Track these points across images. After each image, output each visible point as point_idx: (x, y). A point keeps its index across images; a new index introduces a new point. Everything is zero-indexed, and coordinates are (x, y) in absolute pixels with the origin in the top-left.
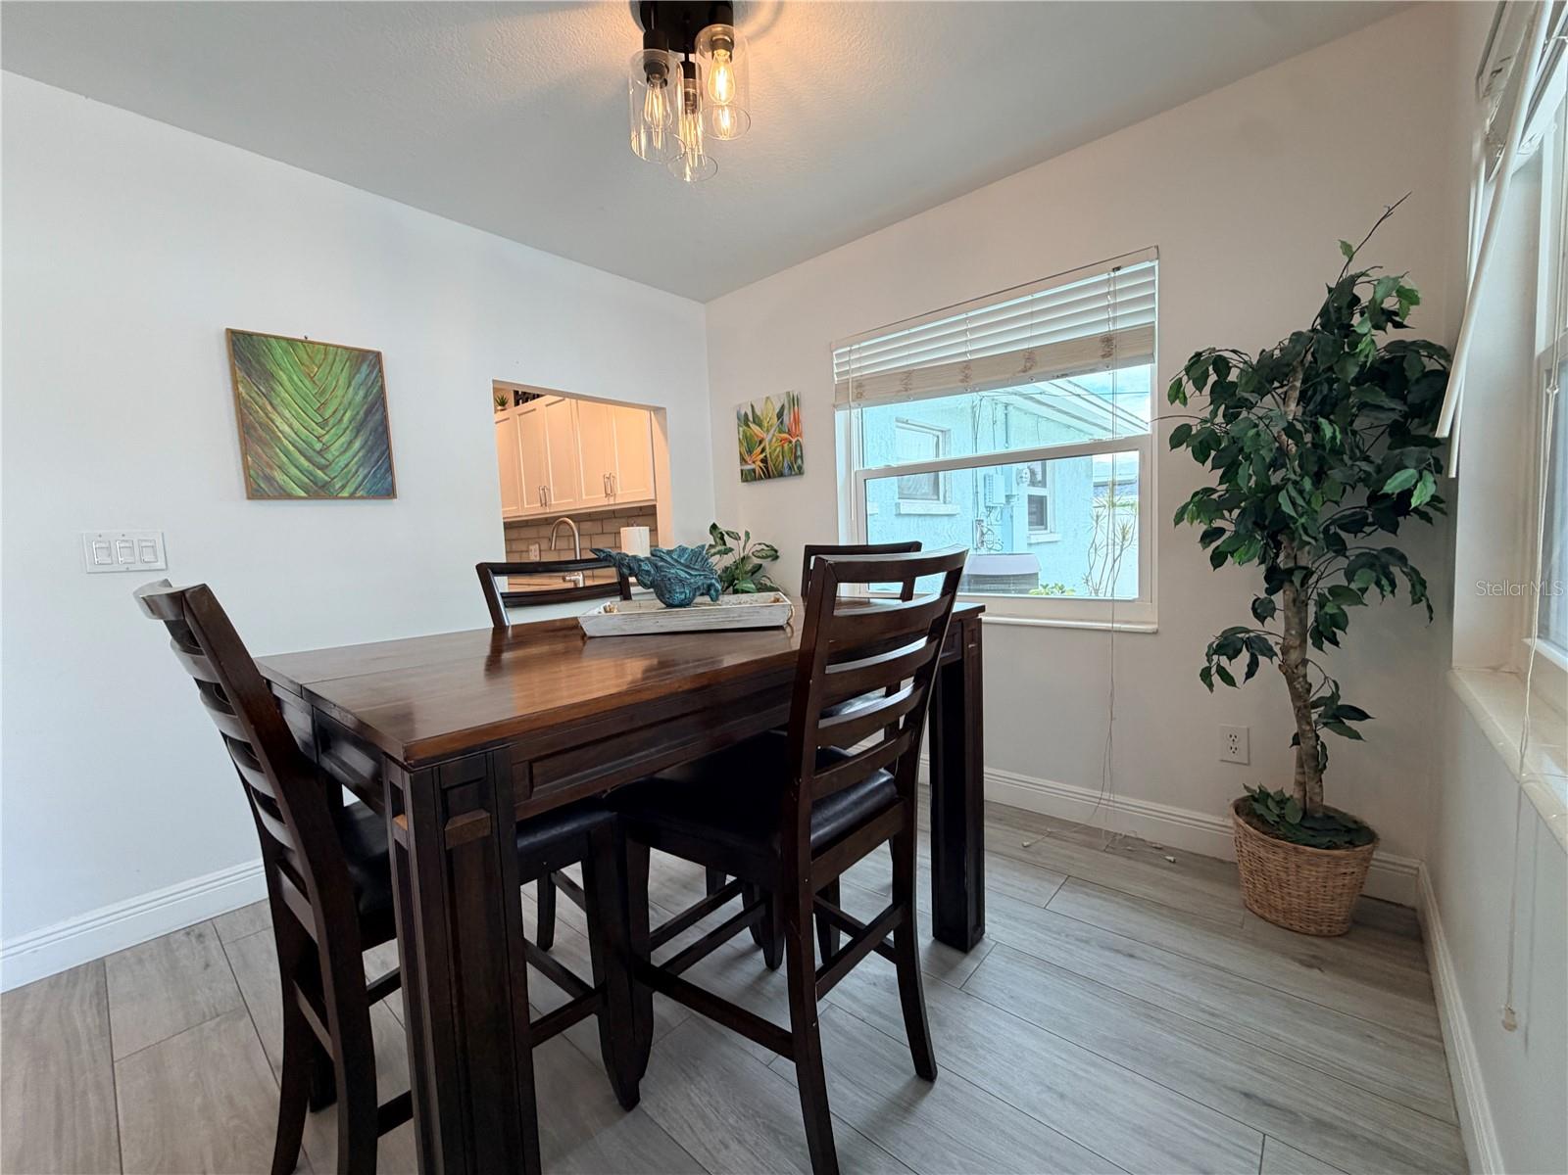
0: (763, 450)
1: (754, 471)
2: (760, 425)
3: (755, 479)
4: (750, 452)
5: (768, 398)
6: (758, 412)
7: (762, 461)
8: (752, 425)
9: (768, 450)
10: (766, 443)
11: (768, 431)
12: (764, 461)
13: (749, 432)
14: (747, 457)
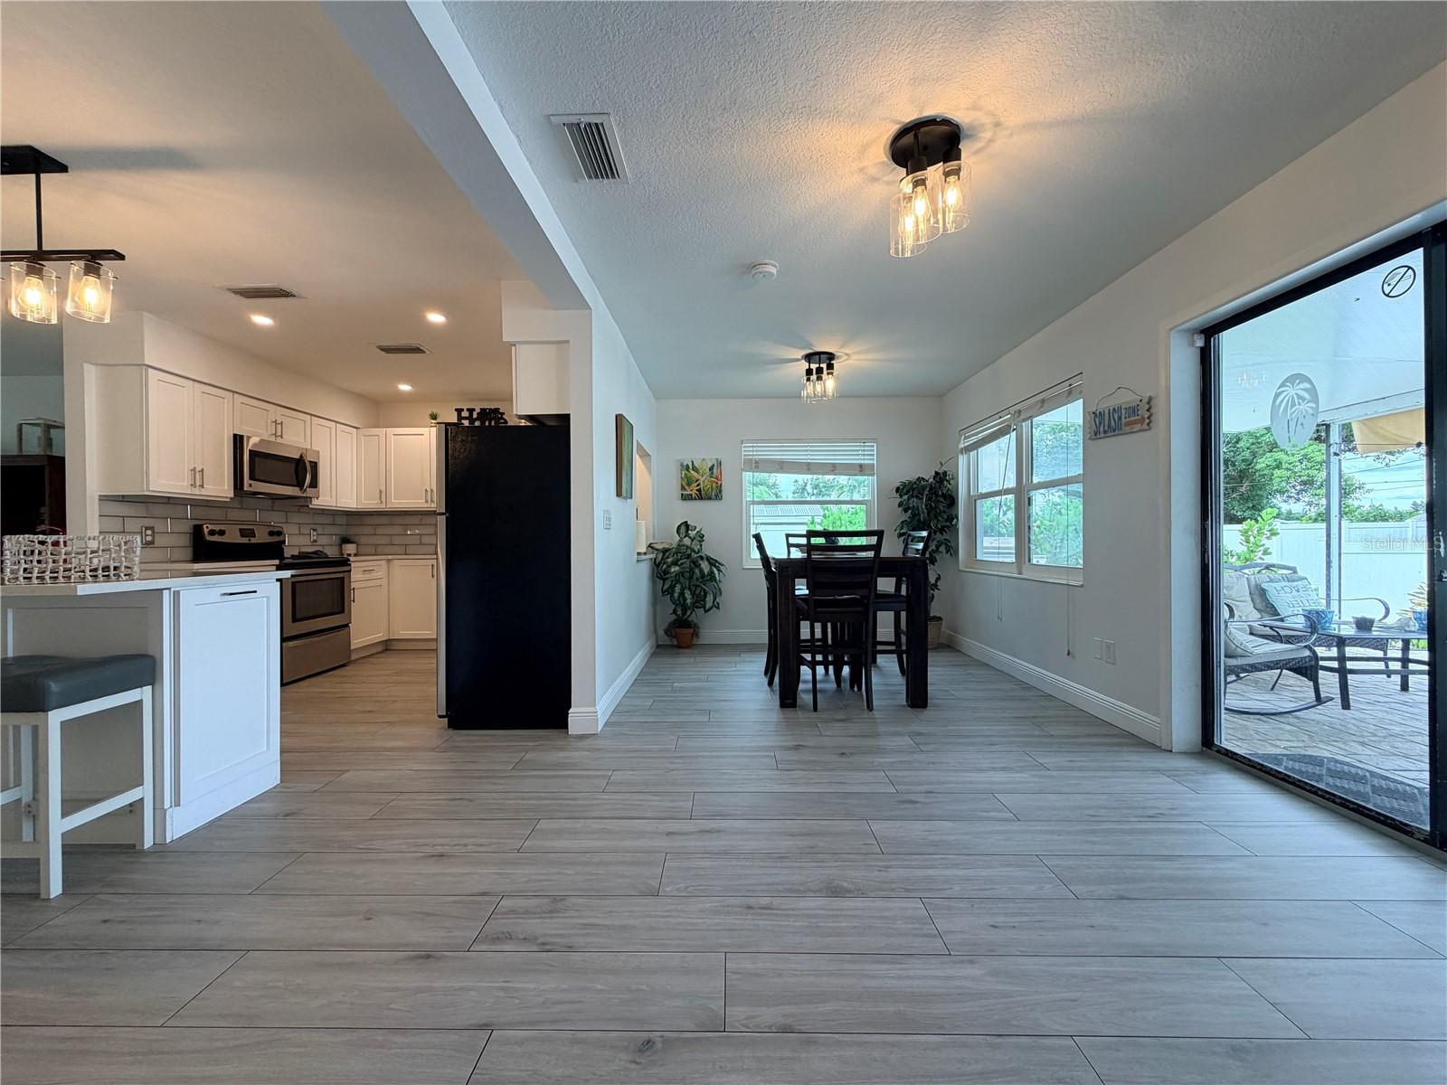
0: (698, 486)
2: (697, 471)
3: (692, 499)
4: (689, 485)
5: (703, 460)
6: (696, 465)
7: (697, 490)
8: (691, 471)
9: (701, 485)
10: (701, 482)
11: (702, 476)
12: (699, 490)
13: (689, 474)
14: (687, 488)
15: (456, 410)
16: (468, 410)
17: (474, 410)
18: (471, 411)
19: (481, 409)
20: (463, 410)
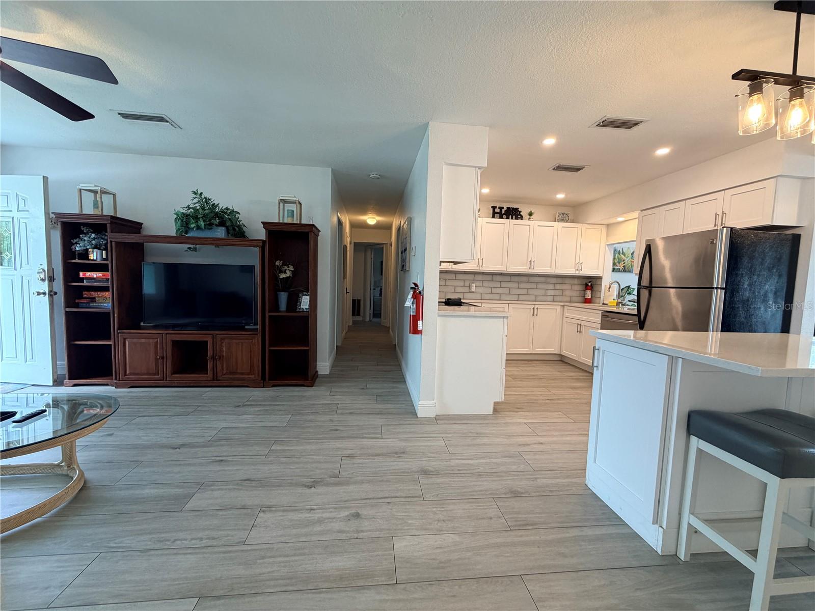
0: (624, 264)
1: (620, 269)
2: (624, 255)
3: (619, 272)
4: (619, 263)
5: (629, 248)
6: (624, 251)
7: (623, 266)
8: (622, 255)
9: (626, 263)
10: (626, 261)
11: (627, 258)
12: (624, 267)
13: (619, 256)
14: (618, 265)
15: (492, 207)
16: (499, 208)
17: (503, 208)
18: (501, 208)
19: (507, 208)
20: (496, 207)
